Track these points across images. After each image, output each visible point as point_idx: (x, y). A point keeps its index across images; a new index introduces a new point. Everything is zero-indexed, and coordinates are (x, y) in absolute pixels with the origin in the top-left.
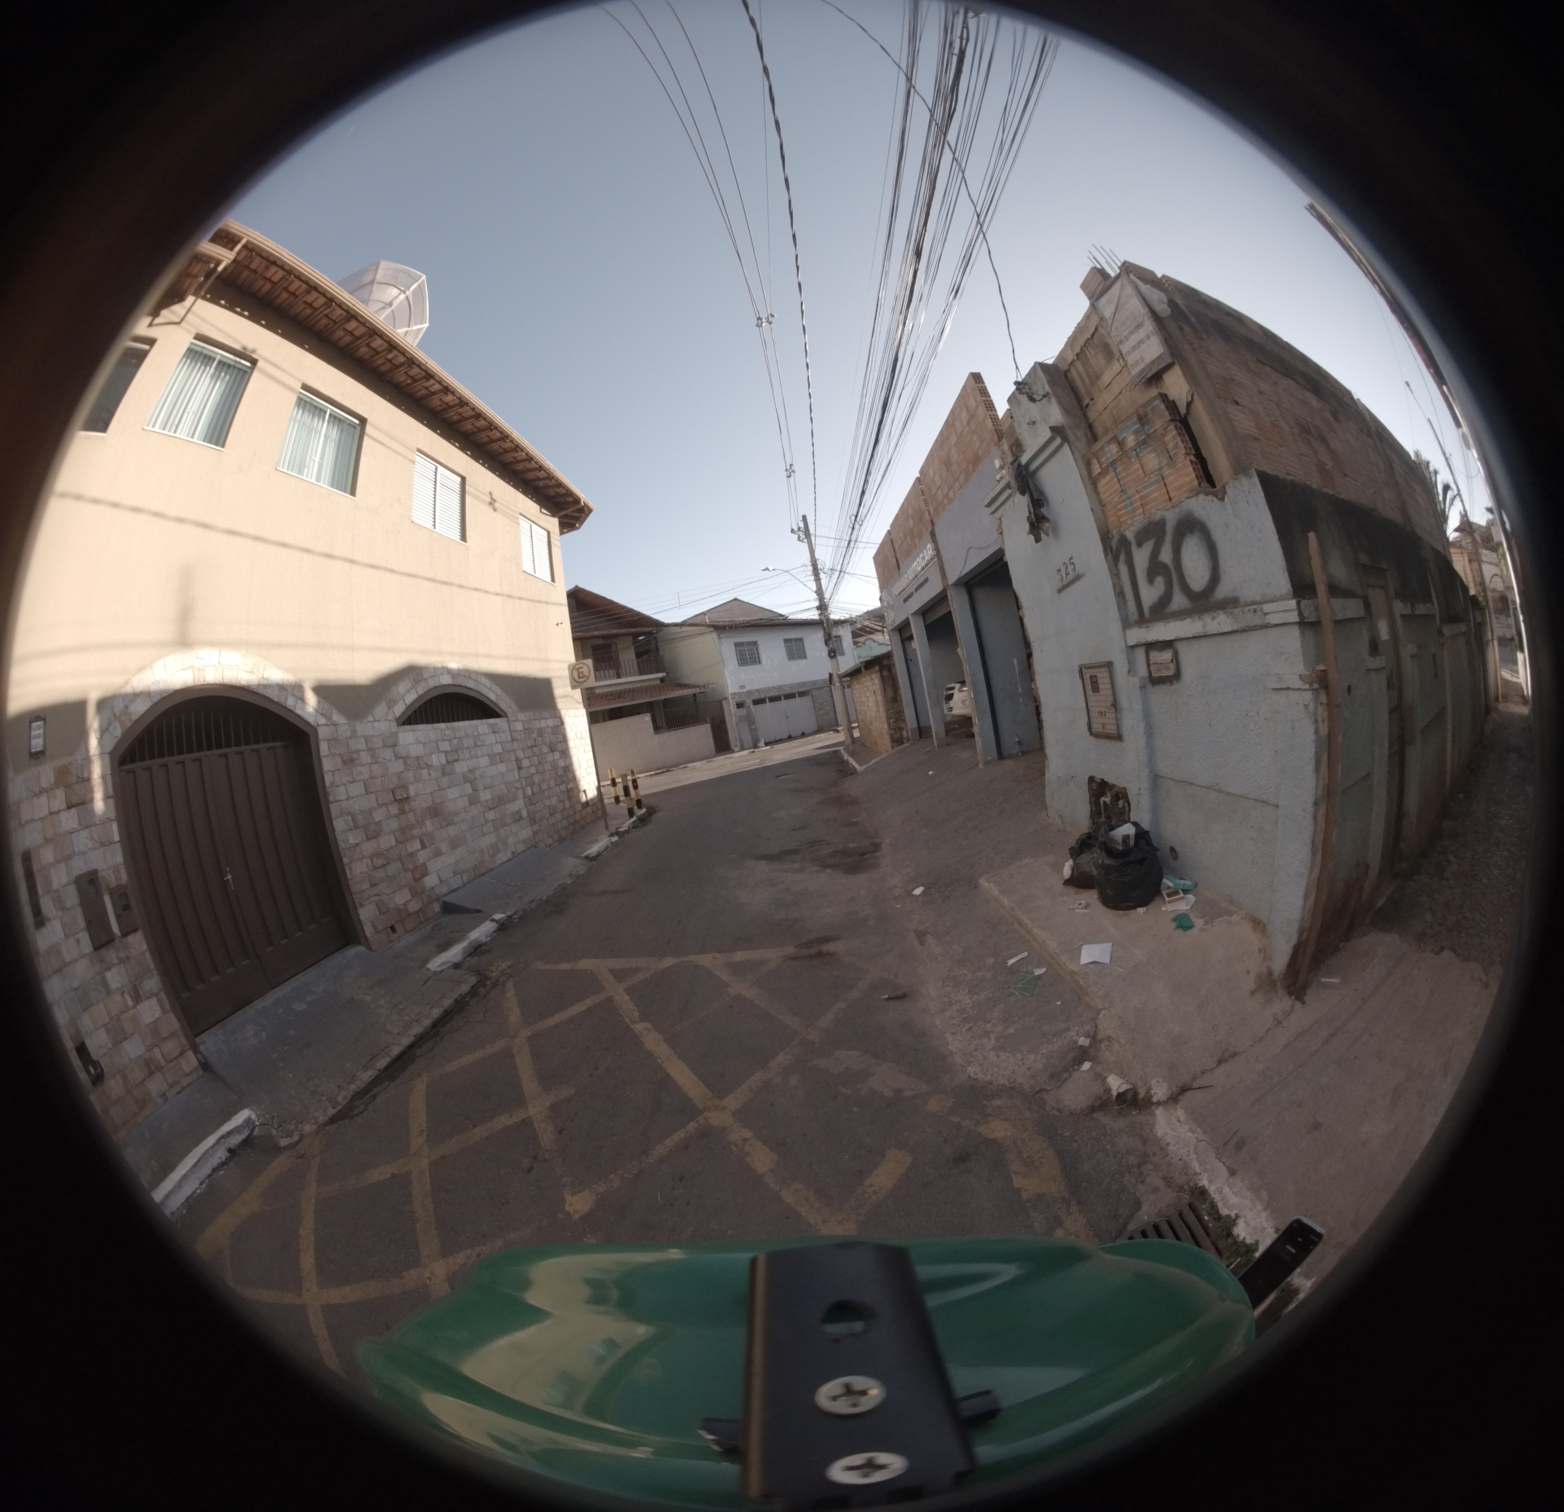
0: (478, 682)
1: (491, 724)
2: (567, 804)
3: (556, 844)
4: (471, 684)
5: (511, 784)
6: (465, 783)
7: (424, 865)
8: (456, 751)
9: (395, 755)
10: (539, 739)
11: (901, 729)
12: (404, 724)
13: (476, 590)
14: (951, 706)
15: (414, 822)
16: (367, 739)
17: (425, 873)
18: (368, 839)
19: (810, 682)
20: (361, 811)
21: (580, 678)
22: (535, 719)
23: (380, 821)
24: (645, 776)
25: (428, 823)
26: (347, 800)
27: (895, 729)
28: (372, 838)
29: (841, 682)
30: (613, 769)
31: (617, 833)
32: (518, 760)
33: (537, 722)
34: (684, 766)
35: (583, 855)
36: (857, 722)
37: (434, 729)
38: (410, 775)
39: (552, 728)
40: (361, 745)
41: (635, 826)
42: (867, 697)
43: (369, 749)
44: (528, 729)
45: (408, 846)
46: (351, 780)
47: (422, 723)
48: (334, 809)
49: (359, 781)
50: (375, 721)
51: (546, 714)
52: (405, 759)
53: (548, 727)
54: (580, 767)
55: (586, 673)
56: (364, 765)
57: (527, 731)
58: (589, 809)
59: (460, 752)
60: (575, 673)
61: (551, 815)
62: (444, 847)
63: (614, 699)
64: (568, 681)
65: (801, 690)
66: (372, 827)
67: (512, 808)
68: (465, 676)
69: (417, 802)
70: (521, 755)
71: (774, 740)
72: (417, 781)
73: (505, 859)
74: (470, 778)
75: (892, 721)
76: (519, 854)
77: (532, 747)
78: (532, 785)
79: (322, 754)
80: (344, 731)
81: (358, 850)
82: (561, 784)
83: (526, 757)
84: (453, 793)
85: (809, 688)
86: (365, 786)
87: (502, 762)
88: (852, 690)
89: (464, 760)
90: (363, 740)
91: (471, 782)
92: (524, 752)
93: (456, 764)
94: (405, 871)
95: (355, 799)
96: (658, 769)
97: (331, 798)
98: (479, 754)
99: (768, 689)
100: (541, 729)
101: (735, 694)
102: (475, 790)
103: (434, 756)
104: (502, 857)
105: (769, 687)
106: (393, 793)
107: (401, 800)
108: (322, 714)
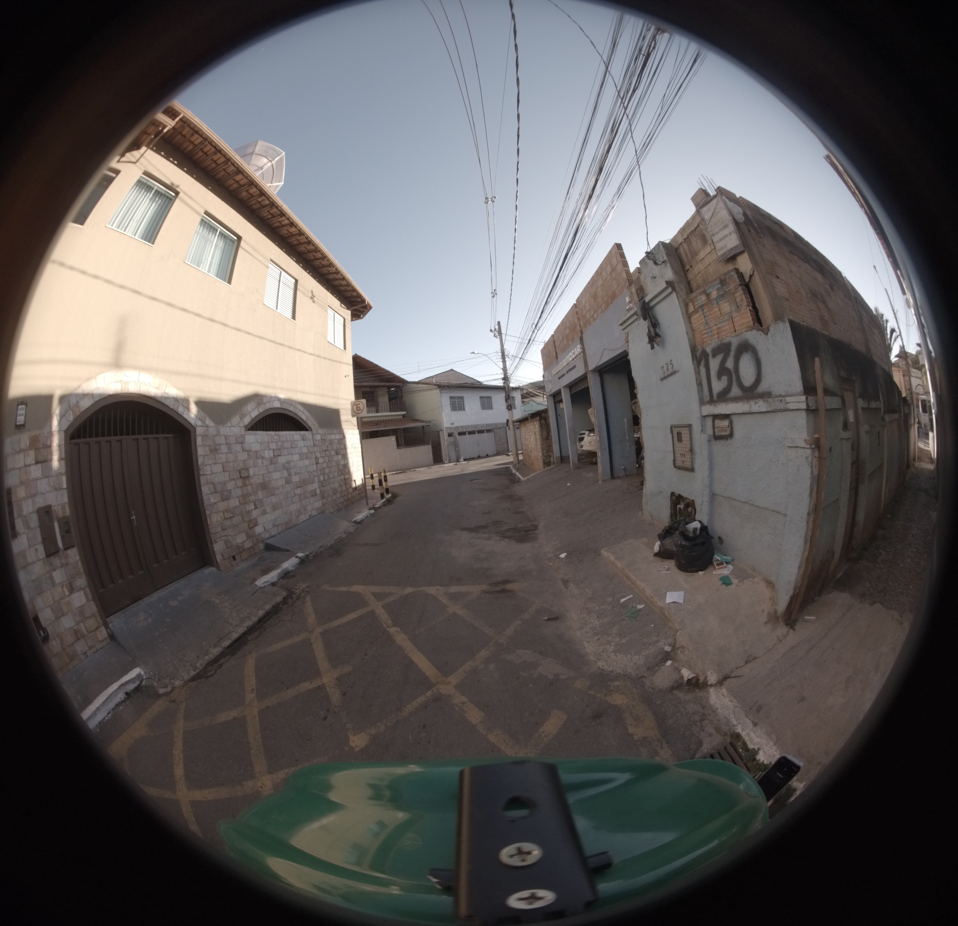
0: (296, 407)
1: (302, 435)
2: (344, 488)
3: (336, 512)
4: (292, 409)
5: (311, 473)
6: (284, 470)
7: (256, 519)
8: (280, 449)
9: (243, 449)
10: (330, 446)
11: (550, 456)
12: (249, 430)
13: (299, 350)
14: (582, 444)
15: (251, 492)
16: (226, 437)
17: (256, 525)
18: (223, 500)
19: (493, 424)
20: (219, 482)
21: (357, 410)
22: (328, 434)
23: (230, 490)
24: (390, 474)
25: (260, 493)
26: (211, 474)
27: (546, 456)
28: (225, 500)
29: (514, 426)
30: (372, 468)
31: (374, 508)
32: (316, 458)
33: (329, 435)
34: (414, 470)
35: (353, 520)
36: (522, 450)
37: (267, 434)
38: (251, 462)
39: (338, 440)
40: (222, 440)
41: (384, 505)
42: (530, 435)
43: (227, 444)
44: (323, 440)
45: (247, 507)
46: (215, 462)
47: (260, 430)
48: (203, 480)
49: (219, 463)
50: (232, 426)
51: (335, 431)
52: (249, 451)
53: (336, 439)
54: (353, 466)
55: (362, 408)
56: (223, 453)
57: (323, 441)
58: (357, 492)
59: (282, 450)
60: (355, 407)
61: (334, 494)
62: (268, 509)
63: (374, 425)
64: (349, 412)
65: (488, 428)
66: (225, 493)
67: (311, 487)
68: (288, 404)
69: (254, 480)
70: (318, 455)
71: (469, 458)
72: (254, 467)
73: (304, 519)
74: (287, 467)
75: (545, 451)
76: (313, 517)
77: (325, 451)
78: (324, 474)
79: (197, 444)
80: (212, 431)
81: (216, 507)
82: (341, 475)
83: (321, 457)
84: (276, 475)
85: (493, 428)
86: (223, 466)
87: (307, 459)
88: (520, 431)
89: (284, 456)
90: (223, 438)
91: (287, 470)
92: (320, 453)
93: (279, 458)
94: (244, 522)
95: (216, 474)
96: (398, 470)
97: (201, 473)
98: (294, 452)
99: (468, 427)
100: (331, 440)
101: (447, 428)
102: (290, 475)
103: (266, 452)
104: (303, 518)
105: (469, 425)
106: (240, 472)
107: (244, 477)
108: (200, 419)
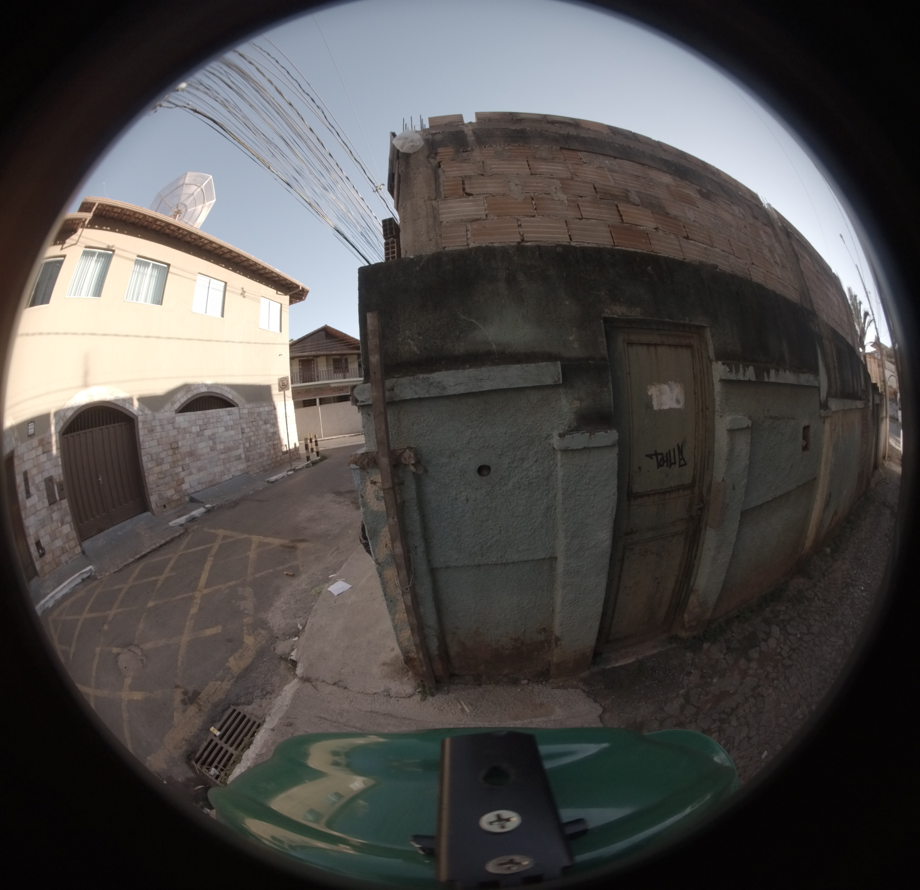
0: (222, 389)
1: (228, 411)
2: (272, 452)
4: (218, 391)
5: (237, 441)
6: (209, 440)
7: (183, 479)
8: (206, 424)
12: (179, 412)
15: (180, 458)
16: (160, 420)
17: (183, 483)
18: (157, 465)
20: (155, 453)
21: (283, 385)
22: (257, 407)
23: (163, 458)
25: (187, 459)
26: (148, 448)
28: (159, 465)
33: (258, 409)
35: (267, 480)
37: (195, 414)
38: (180, 437)
39: (267, 412)
40: (157, 423)
43: (161, 425)
44: (251, 412)
45: (176, 470)
46: (152, 439)
47: (189, 412)
48: (143, 452)
49: (155, 439)
50: (165, 412)
51: (265, 405)
52: (178, 429)
53: (264, 411)
55: (287, 383)
56: (158, 432)
57: (250, 414)
58: (287, 454)
59: (208, 425)
60: (281, 383)
61: (260, 457)
62: (194, 471)
66: (159, 460)
67: (236, 453)
68: (215, 388)
69: (182, 449)
72: (183, 440)
74: (212, 438)
76: (237, 476)
77: (253, 422)
78: (250, 441)
79: (139, 428)
80: (150, 417)
81: (152, 470)
82: (270, 441)
84: (202, 445)
86: (158, 442)
87: (232, 430)
89: (210, 429)
90: (158, 421)
91: (212, 440)
92: (246, 424)
93: (205, 431)
94: (173, 481)
95: (153, 448)
97: (142, 447)
98: (219, 426)
100: (260, 412)
102: (215, 443)
103: (193, 428)
104: (226, 478)
106: (171, 445)
107: (174, 448)
108: (141, 410)
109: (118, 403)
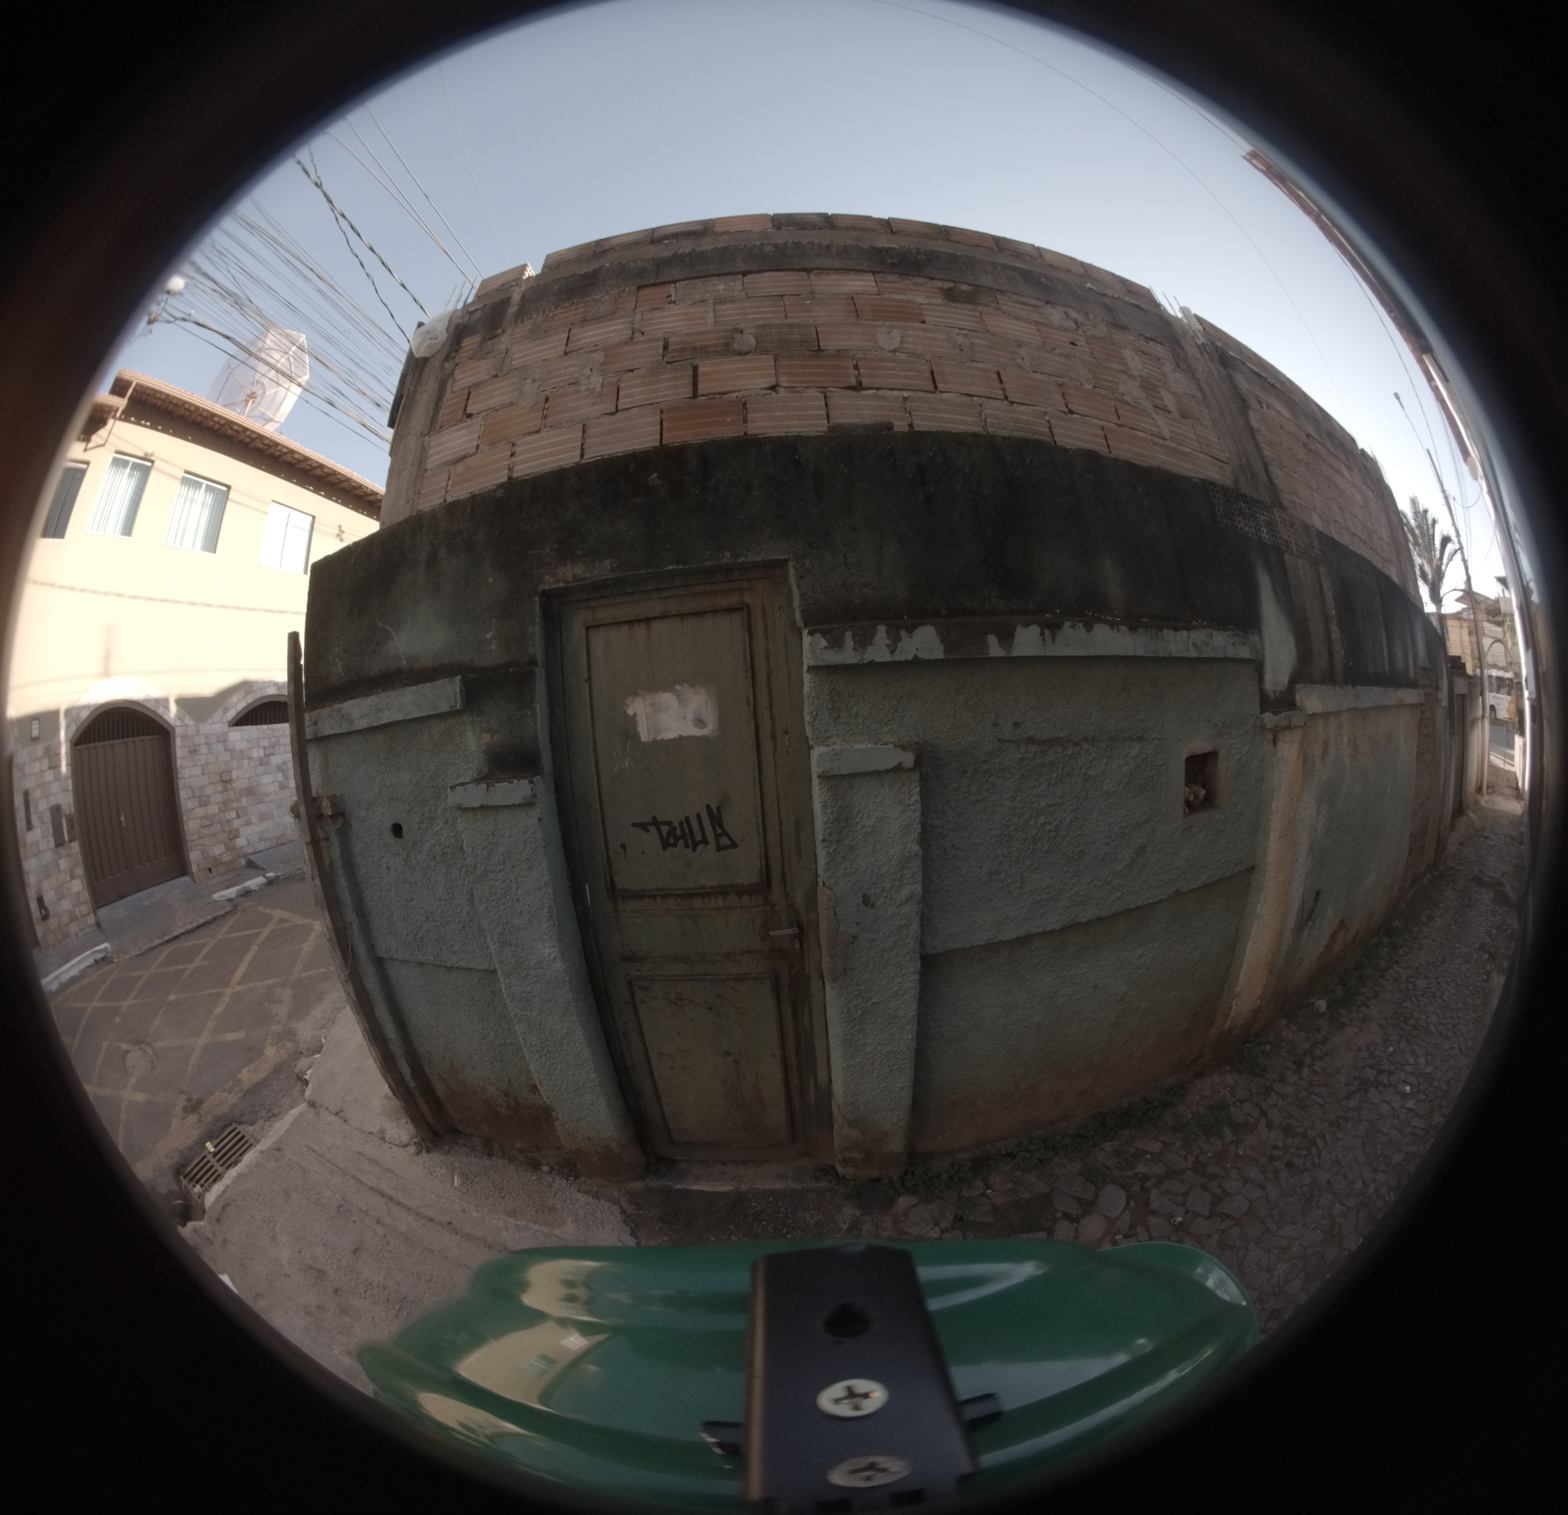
7: (238, 830)
8: (273, 747)
12: (233, 725)
15: (233, 798)
16: (207, 736)
17: (238, 836)
18: (201, 806)
20: (198, 786)
23: (210, 795)
25: (244, 800)
26: (189, 778)
28: (203, 806)
37: (257, 729)
38: (235, 763)
40: (202, 740)
43: (207, 744)
45: (228, 815)
46: (194, 765)
48: (181, 783)
49: (198, 765)
50: (213, 723)
52: (232, 751)
56: (203, 754)
62: (253, 819)
66: (204, 798)
69: (237, 784)
72: (239, 768)
79: (176, 745)
80: (192, 730)
81: (193, 813)
84: (266, 779)
86: (202, 769)
90: (203, 737)
93: (272, 757)
94: (224, 831)
95: (195, 778)
97: (180, 776)
103: (254, 751)
106: (221, 776)
107: (226, 781)
108: (179, 719)
109: (149, 705)
